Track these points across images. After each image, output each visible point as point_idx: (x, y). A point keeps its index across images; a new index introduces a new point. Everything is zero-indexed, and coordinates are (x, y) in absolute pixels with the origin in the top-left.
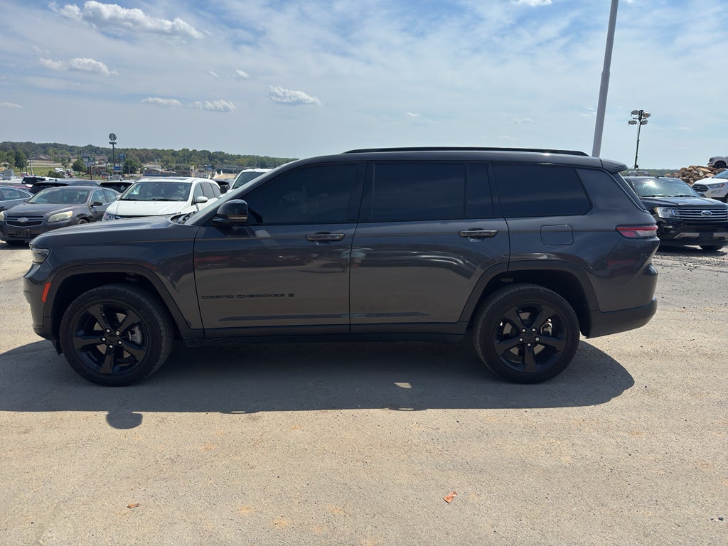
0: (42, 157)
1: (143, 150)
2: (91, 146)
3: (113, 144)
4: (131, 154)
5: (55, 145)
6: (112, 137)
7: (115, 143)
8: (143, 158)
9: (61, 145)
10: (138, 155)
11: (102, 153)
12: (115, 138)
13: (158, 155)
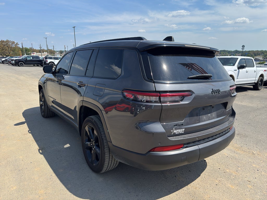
0: (219, 55)
1: (256, 51)
2: (236, 50)
3: (243, 49)
4: (251, 52)
5: (224, 51)
6: (243, 46)
7: (244, 49)
8: (256, 54)
9: (226, 50)
10: (254, 53)
11: (240, 52)
12: (244, 47)
13: (262, 53)
